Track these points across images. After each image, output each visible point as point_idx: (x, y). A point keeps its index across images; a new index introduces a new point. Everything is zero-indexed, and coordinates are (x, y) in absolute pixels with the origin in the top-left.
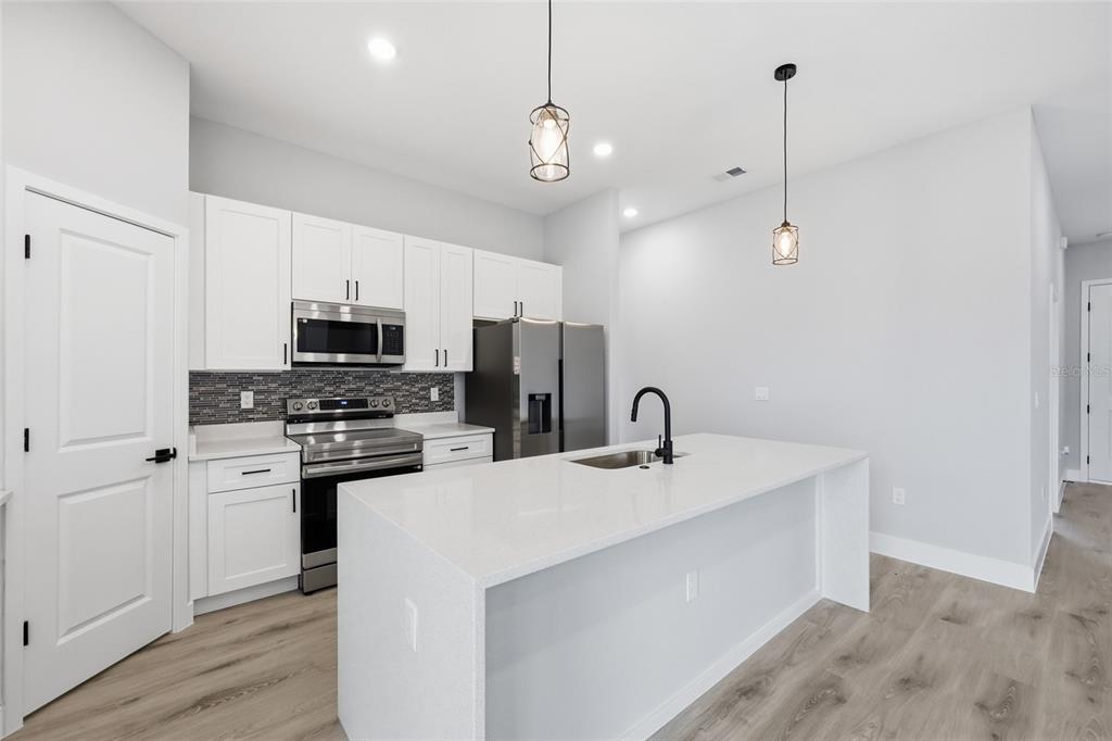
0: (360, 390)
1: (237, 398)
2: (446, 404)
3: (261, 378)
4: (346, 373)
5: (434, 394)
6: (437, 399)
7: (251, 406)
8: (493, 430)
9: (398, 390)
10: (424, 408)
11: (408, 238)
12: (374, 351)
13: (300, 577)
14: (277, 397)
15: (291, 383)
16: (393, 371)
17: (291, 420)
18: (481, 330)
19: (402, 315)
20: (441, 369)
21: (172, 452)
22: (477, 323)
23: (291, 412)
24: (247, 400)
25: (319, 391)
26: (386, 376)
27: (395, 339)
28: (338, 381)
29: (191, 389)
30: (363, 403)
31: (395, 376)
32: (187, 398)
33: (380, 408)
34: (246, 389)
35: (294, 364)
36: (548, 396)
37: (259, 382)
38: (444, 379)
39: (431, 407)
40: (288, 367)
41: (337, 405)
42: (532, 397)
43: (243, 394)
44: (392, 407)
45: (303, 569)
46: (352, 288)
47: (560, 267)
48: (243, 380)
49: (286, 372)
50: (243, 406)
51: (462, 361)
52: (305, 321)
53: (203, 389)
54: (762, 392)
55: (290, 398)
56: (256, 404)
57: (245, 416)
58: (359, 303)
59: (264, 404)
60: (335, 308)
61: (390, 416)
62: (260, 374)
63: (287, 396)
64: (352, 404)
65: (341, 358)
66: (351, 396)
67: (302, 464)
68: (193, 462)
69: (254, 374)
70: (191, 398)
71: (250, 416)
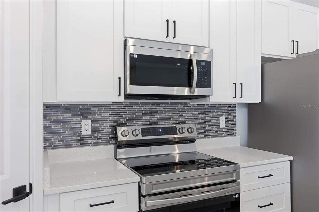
0: (169, 119)
1: (78, 125)
2: (230, 131)
3: (97, 109)
4: (158, 104)
5: (222, 122)
6: (224, 126)
7: (89, 133)
8: (291, 158)
9: (196, 118)
10: (215, 134)
14: (108, 125)
15: (118, 114)
17: (119, 145)
18: (268, 66)
20: (237, 100)
21: (28, 190)
22: (265, 60)
23: (120, 138)
24: (86, 127)
28: (152, 111)
29: (45, 118)
32: (42, 126)
33: (186, 135)
34: (85, 118)
35: (126, 96)
37: (95, 113)
38: (229, 109)
39: (220, 133)
40: (121, 99)
41: (154, 132)
43: (84, 122)
48: (84, 110)
49: (118, 103)
52: (136, 56)
53: (54, 118)
55: (119, 125)
56: (93, 131)
57: (84, 141)
58: (176, 41)
59: (98, 131)
61: (192, 141)
62: (96, 106)
63: (115, 124)
64: (165, 131)
66: (163, 124)
67: (141, 196)
68: (48, 195)
69: (91, 105)
70: (45, 126)
71: (89, 141)
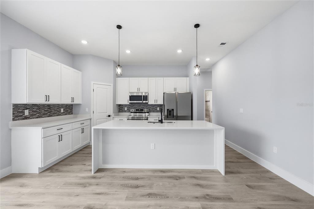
3: (128, 105)
5: (158, 109)
7: (126, 110)
10: (156, 111)
12: (142, 100)
19: (147, 93)
20: (156, 103)
21: (110, 115)
23: (131, 111)
26: (145, 105)
27: (146, 98)
30: (143, 110)
31: (148, 105)
33: (146, 111)
34: (126, 107)
36: (173, 110)
41: (138, 110)
42: (168, 110)
44: (149, 111)
46: (138, 89)
47: (188, 78)
51: (161, 102)
52: (131, 96)
58: (139, 92)
64: (141, 110)
68: (114, 117)
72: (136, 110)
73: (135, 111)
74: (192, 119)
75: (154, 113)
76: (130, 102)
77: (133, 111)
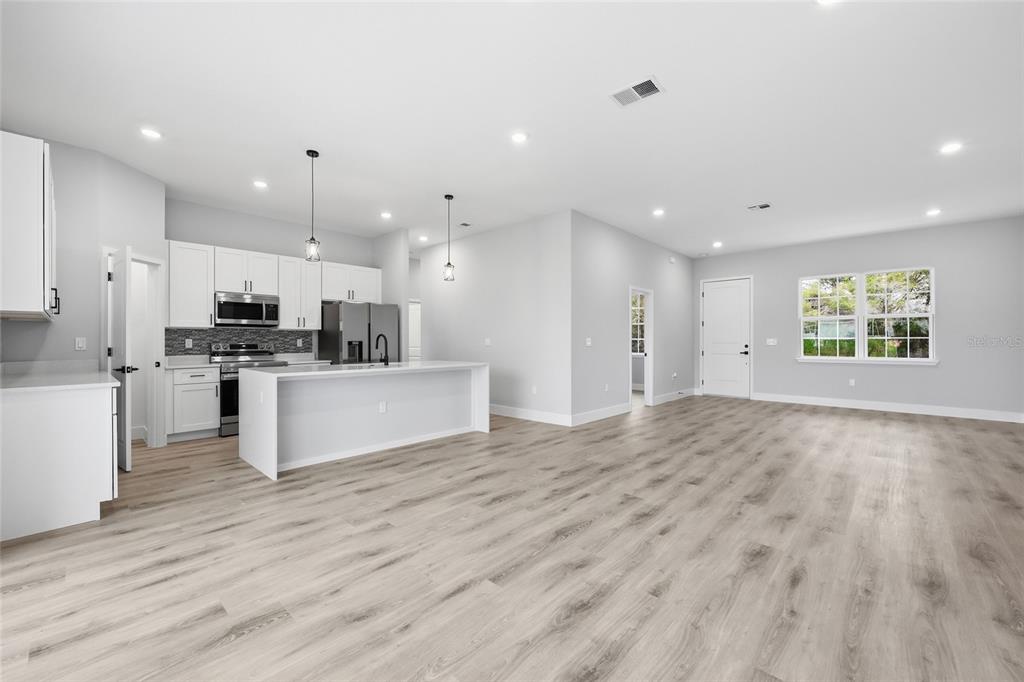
0: (254, 339)
1: (184, 342)
2: (307, 349)
3: (197, 332)
4: (245, 330)
5: (300, 343)
6: (302, 346)
7: (191, 346)
9: (277, 340)
10: (293, 350)
11: (281, 257)
12: (261, 318)
13: (220, 429)
14: (206, 342)
15: (213, 335)
16: (273, 329)
17: (213, 354)
18: (326, 306)
19: (277, 299)
20: (301, 328)
22: (324, 303)
23: (213, 349)
24: (189, 343)
25: (229, 339)
26: (268, 331)
27: (273, 311)
28: (240, 335)
29: (166, 336)
30: (255, 346)
31: (275, 332)
32: (164, 341)
33: (265, 349)
34: (188, 338)
35: (216, 325)
36: (361, 343)
37: (195, 334)
38: (306, 334)
39: (297, 350)
40: (213, 326)
41: (240, 347)
42: (350, 343)
43: (187, 340)
44: (272, 349)
45: (221, 424)
46: (248, 285)
47: (379, 271)
48: (187, 332)
49: (210, 329)
50: (187, 347)
51: (314, 324)
52: (222, 303)
54: (488, 341)
55: (213, 342)
56: (193, 346)
57: (187, 352)
58: (252, 293)
59: (198, 346)
60: (240, 295)
61: (271, 354)
62: (196, 330)
63: (211, 342)
64: (248, 346)
65: (244, 322)
66: (249, 343)
67: (221, 374)
68: (167, 369)
69: (193, 330)
70: (166, 342)
71: (191, 352)
72: (232, 347)
73: (229, 349)
74: (399, 360)
75: (286, 354)
76: (219, 321)
77: (222, 350)
